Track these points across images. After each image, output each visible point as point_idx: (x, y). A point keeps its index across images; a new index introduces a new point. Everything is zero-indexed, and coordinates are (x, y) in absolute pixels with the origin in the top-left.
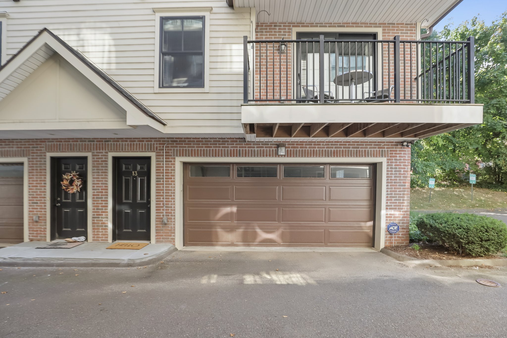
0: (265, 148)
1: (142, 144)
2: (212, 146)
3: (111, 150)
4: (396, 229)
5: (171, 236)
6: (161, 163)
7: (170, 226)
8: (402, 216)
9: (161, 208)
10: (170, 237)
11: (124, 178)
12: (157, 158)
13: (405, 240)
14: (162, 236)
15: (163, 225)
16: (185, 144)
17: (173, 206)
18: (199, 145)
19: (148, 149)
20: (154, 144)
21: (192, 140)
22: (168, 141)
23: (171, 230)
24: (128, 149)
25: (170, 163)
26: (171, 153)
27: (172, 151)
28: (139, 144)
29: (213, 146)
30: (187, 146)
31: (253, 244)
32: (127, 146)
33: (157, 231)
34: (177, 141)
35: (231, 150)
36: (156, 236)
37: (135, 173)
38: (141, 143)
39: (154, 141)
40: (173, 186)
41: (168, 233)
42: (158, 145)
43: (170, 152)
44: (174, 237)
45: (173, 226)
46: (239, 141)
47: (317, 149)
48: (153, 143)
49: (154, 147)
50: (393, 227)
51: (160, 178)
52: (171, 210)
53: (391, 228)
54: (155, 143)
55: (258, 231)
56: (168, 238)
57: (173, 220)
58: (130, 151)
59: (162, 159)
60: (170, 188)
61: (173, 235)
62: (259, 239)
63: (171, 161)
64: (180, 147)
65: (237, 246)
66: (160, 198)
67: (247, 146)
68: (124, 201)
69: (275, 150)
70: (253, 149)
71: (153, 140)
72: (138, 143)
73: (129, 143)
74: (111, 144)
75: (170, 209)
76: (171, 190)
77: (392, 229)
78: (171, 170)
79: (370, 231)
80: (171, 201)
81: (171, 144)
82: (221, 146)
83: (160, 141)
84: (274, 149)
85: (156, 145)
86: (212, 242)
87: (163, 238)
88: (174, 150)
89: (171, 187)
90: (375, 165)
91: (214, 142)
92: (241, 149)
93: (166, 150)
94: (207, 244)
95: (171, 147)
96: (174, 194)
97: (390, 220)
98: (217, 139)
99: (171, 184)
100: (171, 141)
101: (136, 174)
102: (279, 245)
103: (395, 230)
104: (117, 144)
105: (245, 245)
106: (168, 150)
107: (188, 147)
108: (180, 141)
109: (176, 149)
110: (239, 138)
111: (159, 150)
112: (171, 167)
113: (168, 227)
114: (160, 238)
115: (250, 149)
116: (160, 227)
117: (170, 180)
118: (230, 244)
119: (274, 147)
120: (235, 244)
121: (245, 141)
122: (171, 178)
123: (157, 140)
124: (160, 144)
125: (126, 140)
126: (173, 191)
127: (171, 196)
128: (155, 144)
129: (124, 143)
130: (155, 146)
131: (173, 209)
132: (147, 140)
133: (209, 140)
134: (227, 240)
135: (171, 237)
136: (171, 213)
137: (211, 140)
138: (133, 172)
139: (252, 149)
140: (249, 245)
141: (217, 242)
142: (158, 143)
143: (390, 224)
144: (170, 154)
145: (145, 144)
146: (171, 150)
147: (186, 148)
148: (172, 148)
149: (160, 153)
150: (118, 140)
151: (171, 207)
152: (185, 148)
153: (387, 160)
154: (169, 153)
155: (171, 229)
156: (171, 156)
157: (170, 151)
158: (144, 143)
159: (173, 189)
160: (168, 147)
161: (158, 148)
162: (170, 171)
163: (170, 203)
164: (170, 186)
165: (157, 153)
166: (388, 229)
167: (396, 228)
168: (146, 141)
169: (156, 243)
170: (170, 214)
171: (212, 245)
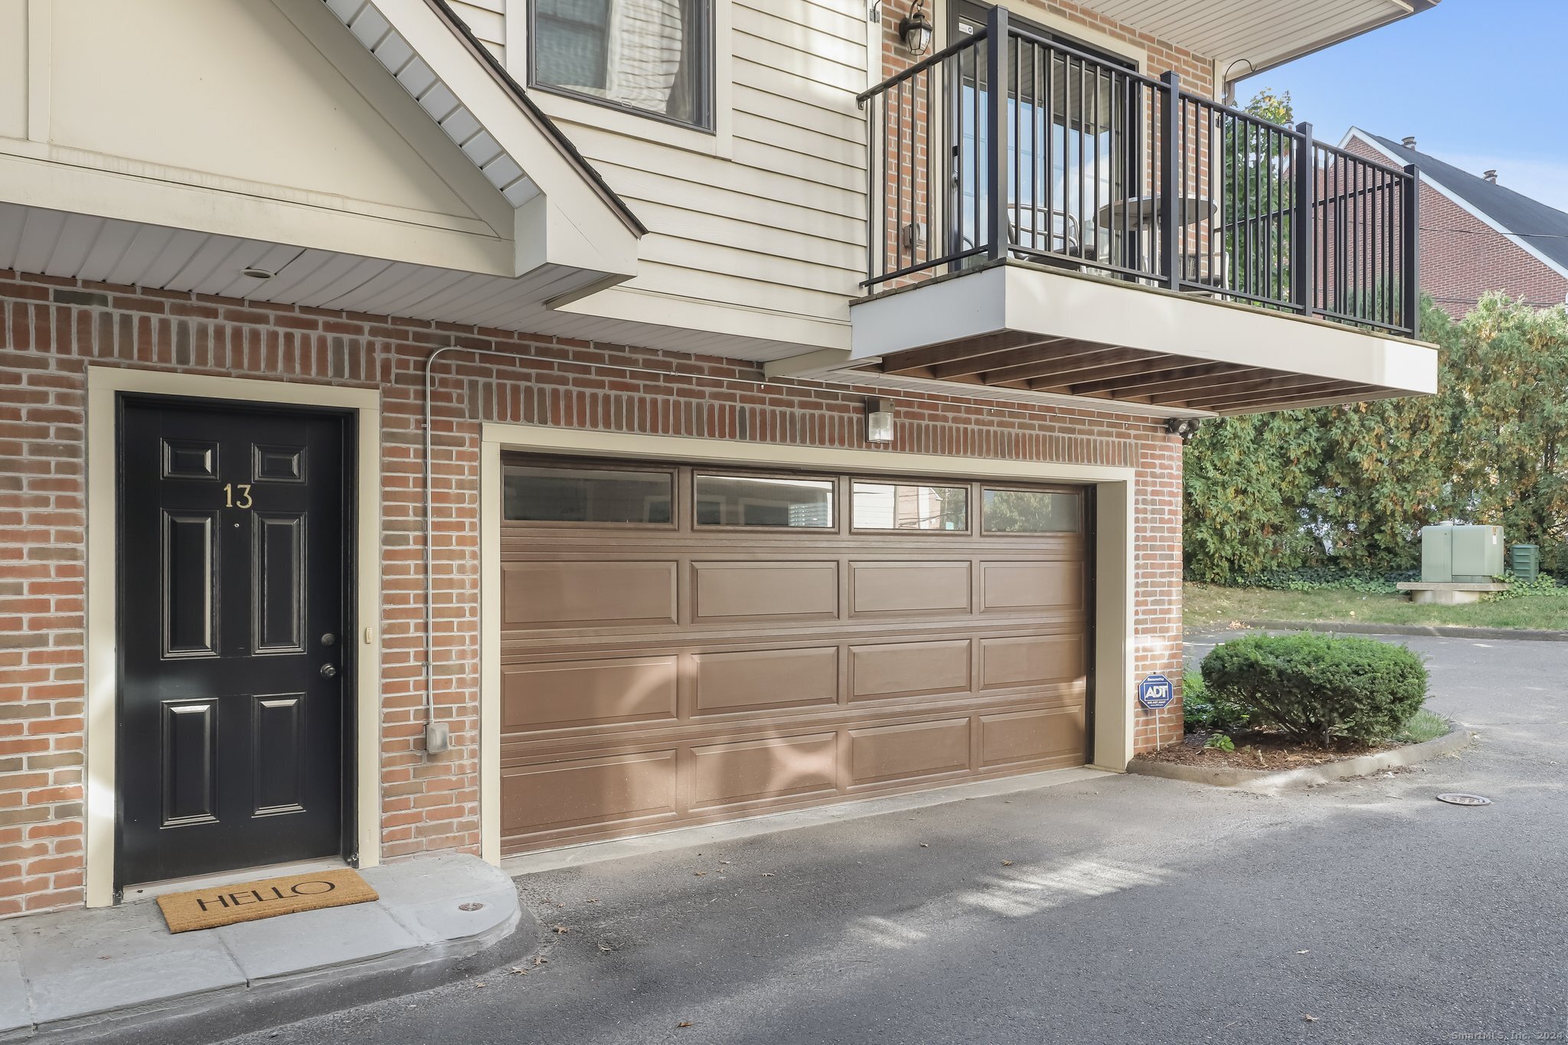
0: (827, 409)
1: (306, 340)
2: (641, 383)
3: (106, 351)
4: (1164, 696)
5: (460, 812)
6: (408, 449)
7: (454, 764)
8: (1167, 653)
9: (412, 679)
10: (455, 820)
11: (167, 518)
12: (385, 422)
13: (1175, 728)
14: (417, 818)
15: (419, 765)
16: (524, 363)
17: (468, 662)
18: (588, 376)
19: (339, 372)
20: (371, 347)
21: (555, 346)
22: (445, 341)
23: (461, 784)
24: (220, 360)
25: (454, 449)
26: (460, 400)
27: (466, 391)
28: (289, 338)
29: (645, 386)
30: (533, 372)
31: (756, 806)
32: (211, 343)
33: (389, 800)
34: (487, 345)
35: (711, 408)
36: (383, 825)
37: (238, 495)
38: (298, 333)
39: (374, 332)
40: (469, 562)
41: (446, 800)
42: (394, 356)
43: (455, 396)
44: (475, 818)
45: (467, 762)
46: (740, 371)
47: (950, 424)
48: (364, 339)
49: (371, 362)
50: (1155, 688)
51: (404, 526)
52: (461, 683)
53: (1151, 693)
54: (379, 341)
55: (776, 744)
56: (448, 828)
57: (468, 734)
58: (234, 372)
59: (412, 426)
60: (455, 576)
61: (468, 805)
62: (778, 782)
63: (460, 443)
64: (501, 375)
65: (699, 820)
66: (405, 628)
67: (768, 396)
68: (171, 655)
69: (859, 420)
70: (788, 410)
71: (367, 326)
72: (281, 331)
73: (229, 326)
74: (106, 318)
75: (454, 677)
76: (461, 584)
77: (1154, 695)
78: (461, 485)
79: (1078, 711)
80: (461, 641)
81: (458, 355)
82: (675, 386)
83: (404, 335)
84: (855, 416)
85: (384, 355)
86: (602, 818)
87: (420, 832)
88: (473, 385)
89: (462, 569)
90: (1090, 490)
91: (647, 368)
92: (747, 406)
93: (433, 384)
94: (579, 832)
95: (460, 370)
96: (475, 601)
97: (1144, 667)
98: (660, 353)
99: (461, 555)
100: (459, 341)
101: (245, 501)
102: (843, 795)
103: (1161, 697)
104: (145, 322)
105: (729, 814)
106: (444, 383)
107: (540, 379)
108: (500, 347)
109: (481, 380)
110: (741, 362)
111: (399, 379)
112: (460, 470)
113: (447, 769)
114: (405, 834)
115: (778, 409)
116: (404, 775)
117: (454, 534)
118: (673, 819)
119: (856, 410)
120: (693, 816)
121: (761, 376)
122: (460, 526)
123: (389, 326)
124: (401, 349)
125: (209, 303)
126: (468, 591)
127: (460, 612)
128: (378, 347)
129: (194, 322)
130: (379, 356)
131: (468, 676)
132: (332, 320)
133: (627, 354)
134: (663, 803)
135: (463, 820)
136: (460, 698)
137: (635, 356)
138: (228, 488)
139: (783, 409)
140: (743, 812)
141: (623, 815)
142: (394, 341)
143: (1146, 681)
144: (454, 404)
145: (322, 341)
146: (459, 384)
147: (529, 384)
148: (466, 379)
149: (405, 394)
150: (154, 297)
151: (461, 669)
152: (523, 384)
153: (1138, 474)
154: (448, 397)
155: (463, 780)
156: (459, 413)
157: (455, 392)
158: (314, 335)
159: (468, 578)
160: (446, 369)
161: (394, 371)
162: (454, 491)
163: (455, 649)
164: (455, 563)
165: (386, 393)
166: (1143, 698)
167: (1163, 689)
168: (329, 327)
169: (384, 863)
170: (455, 706)
171: (604, 833)
